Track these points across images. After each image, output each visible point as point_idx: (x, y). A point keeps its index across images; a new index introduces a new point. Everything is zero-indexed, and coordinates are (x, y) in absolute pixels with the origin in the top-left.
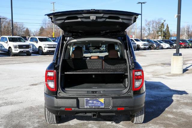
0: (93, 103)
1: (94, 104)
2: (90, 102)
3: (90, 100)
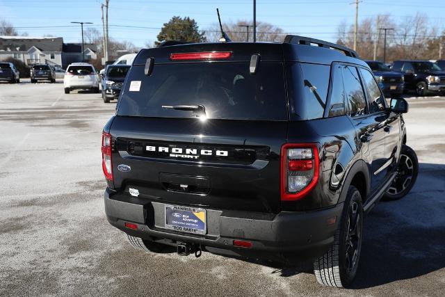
0: (180, 219)
1: (184, 222)
2: (176, 215)
3: (175, 211)
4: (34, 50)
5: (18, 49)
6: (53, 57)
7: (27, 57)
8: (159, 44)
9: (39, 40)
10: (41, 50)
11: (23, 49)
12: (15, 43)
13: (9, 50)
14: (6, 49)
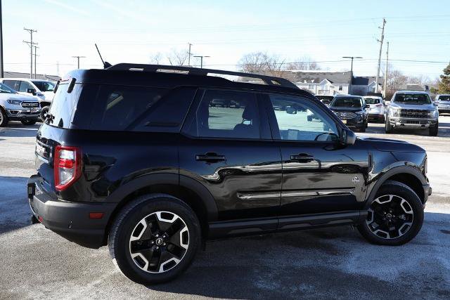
4: (325, 82)
5: (313, 81)
6: (341, 89)
7: (319, 88)
8: (445, 78)
9: (331, 74)
10: (332, 82)
11: (317, 81)
12: (311, 76)
13: (305, 82)
14: (303, 82)
